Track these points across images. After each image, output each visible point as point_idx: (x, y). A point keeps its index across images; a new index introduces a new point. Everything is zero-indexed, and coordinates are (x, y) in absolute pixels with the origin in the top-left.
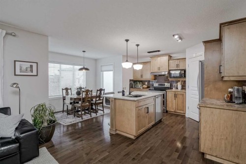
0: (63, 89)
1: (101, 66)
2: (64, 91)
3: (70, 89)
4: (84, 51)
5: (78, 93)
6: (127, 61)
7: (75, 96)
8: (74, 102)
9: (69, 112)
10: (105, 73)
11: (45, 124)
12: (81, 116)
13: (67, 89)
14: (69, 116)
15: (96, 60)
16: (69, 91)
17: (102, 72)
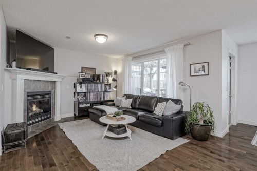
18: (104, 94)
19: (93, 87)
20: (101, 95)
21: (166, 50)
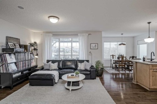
0: (111, 56)
1: (138, 41)
2: (112, 57)
3: (115, 56)
4: (122, 34)
5: (118, 58)
6: (149, 37)
7: (117, 59)
8: (116, 62)
9: (113, 68)
10: (141, 46)
11: (100, 69)
12: (119, 71)
13: (113, 56)
14: (113, 70)
15: (133, 37)
16: (114, 56)
17: (138, 46)
18: (30, 61)
19: (22, 57)
20: (28, 63)
21: (79, 34)
